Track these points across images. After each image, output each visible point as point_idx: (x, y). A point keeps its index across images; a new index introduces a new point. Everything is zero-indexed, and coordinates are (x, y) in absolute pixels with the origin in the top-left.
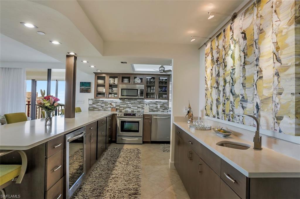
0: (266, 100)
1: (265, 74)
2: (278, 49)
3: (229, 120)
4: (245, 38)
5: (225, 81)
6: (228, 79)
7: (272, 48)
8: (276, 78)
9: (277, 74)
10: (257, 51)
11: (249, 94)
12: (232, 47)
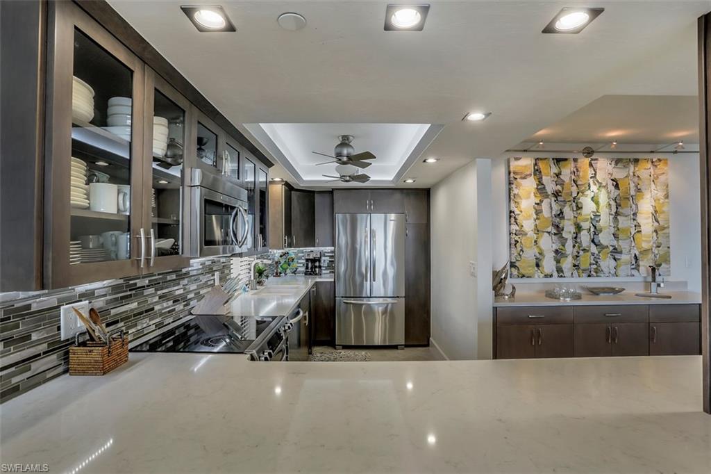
0: (645, 252)
1: (643, 228)
2: (656, 212)
3: (589, 276)
4: (617, 187)
5: (579, 228)
6: (585, 225)
7: (651, 210)
8: (655, 234)
9: (656, 231)
10: (634, 206)
11: (623, 245)
12: (594, 188)
